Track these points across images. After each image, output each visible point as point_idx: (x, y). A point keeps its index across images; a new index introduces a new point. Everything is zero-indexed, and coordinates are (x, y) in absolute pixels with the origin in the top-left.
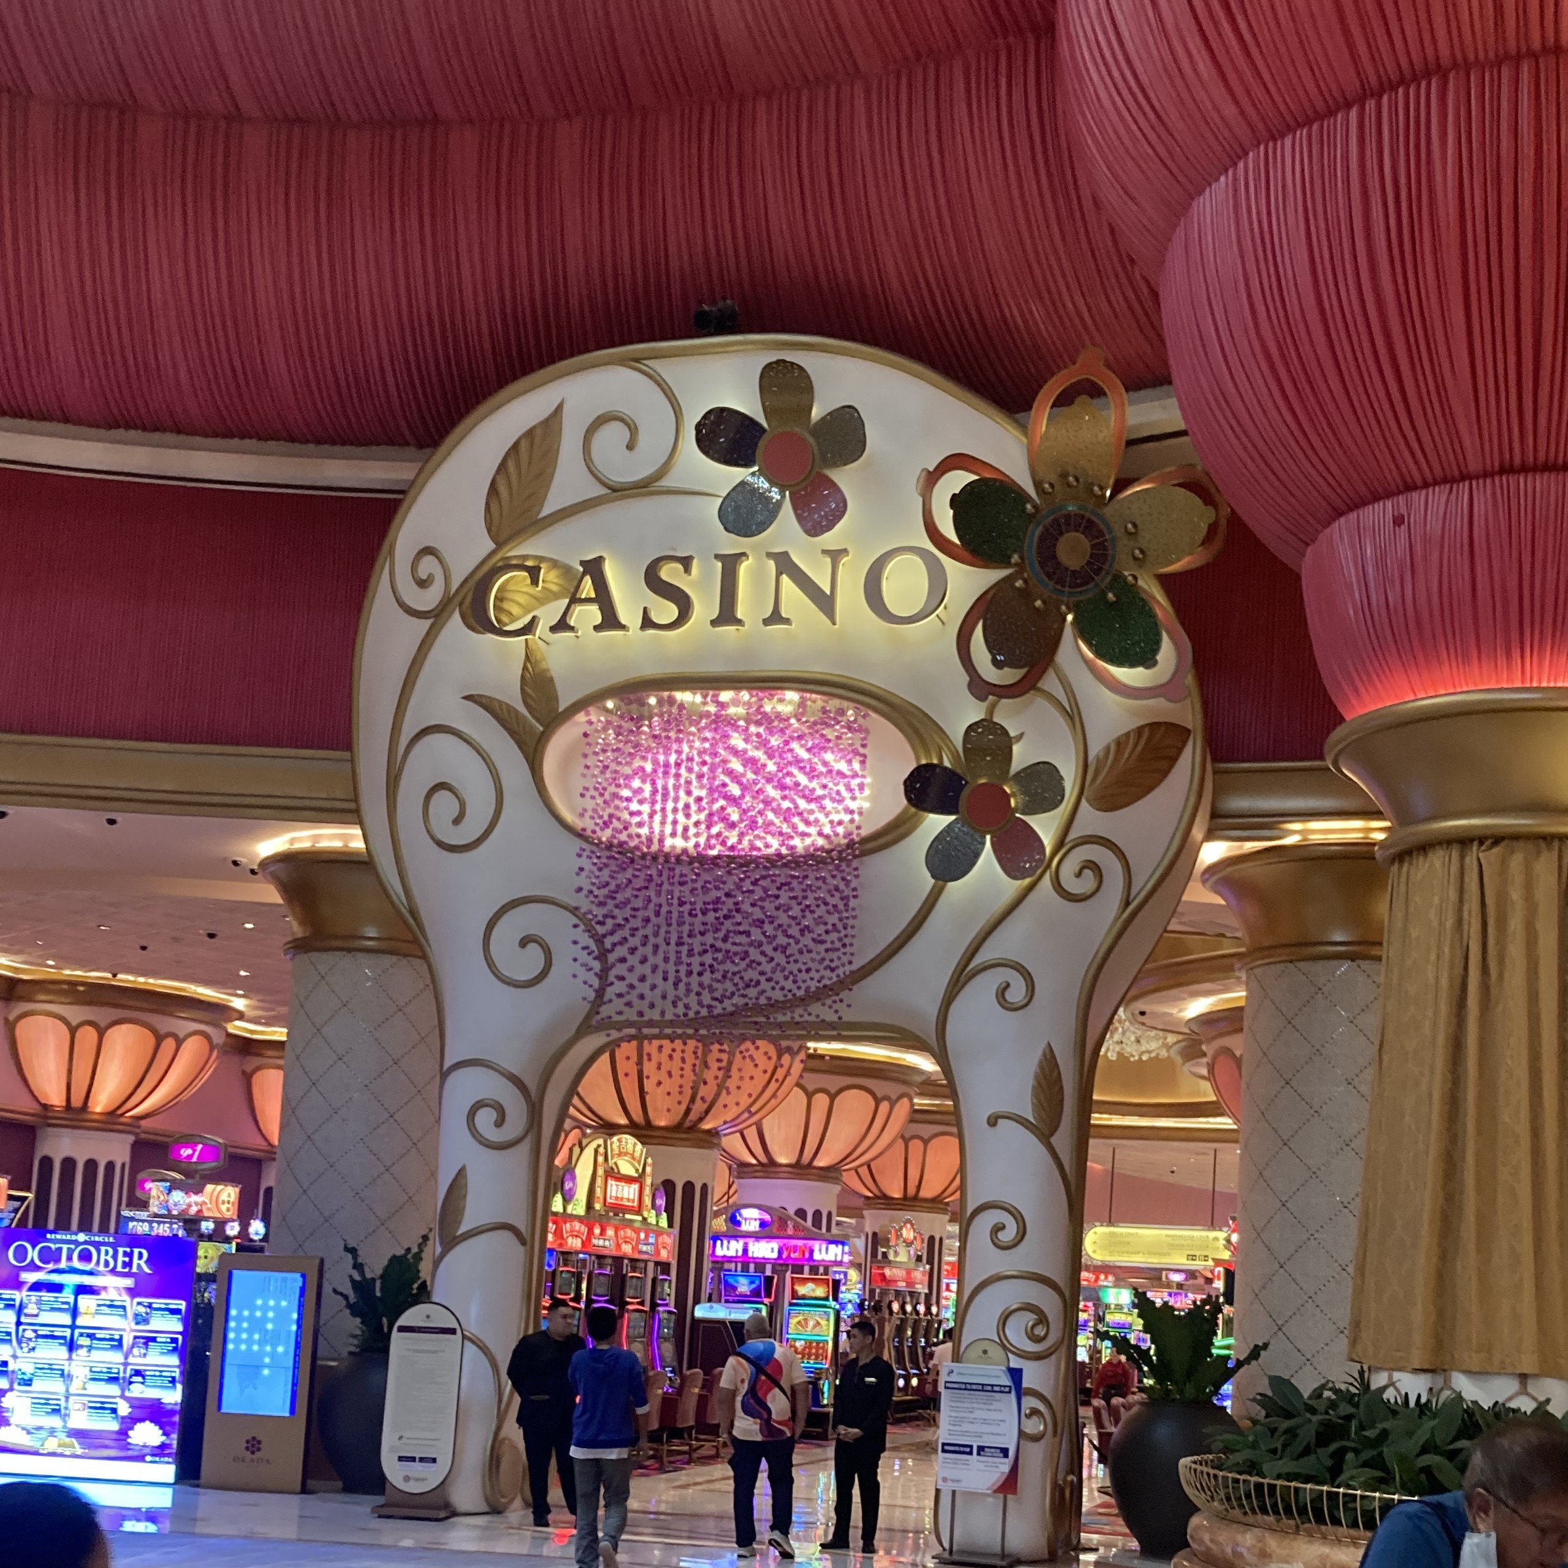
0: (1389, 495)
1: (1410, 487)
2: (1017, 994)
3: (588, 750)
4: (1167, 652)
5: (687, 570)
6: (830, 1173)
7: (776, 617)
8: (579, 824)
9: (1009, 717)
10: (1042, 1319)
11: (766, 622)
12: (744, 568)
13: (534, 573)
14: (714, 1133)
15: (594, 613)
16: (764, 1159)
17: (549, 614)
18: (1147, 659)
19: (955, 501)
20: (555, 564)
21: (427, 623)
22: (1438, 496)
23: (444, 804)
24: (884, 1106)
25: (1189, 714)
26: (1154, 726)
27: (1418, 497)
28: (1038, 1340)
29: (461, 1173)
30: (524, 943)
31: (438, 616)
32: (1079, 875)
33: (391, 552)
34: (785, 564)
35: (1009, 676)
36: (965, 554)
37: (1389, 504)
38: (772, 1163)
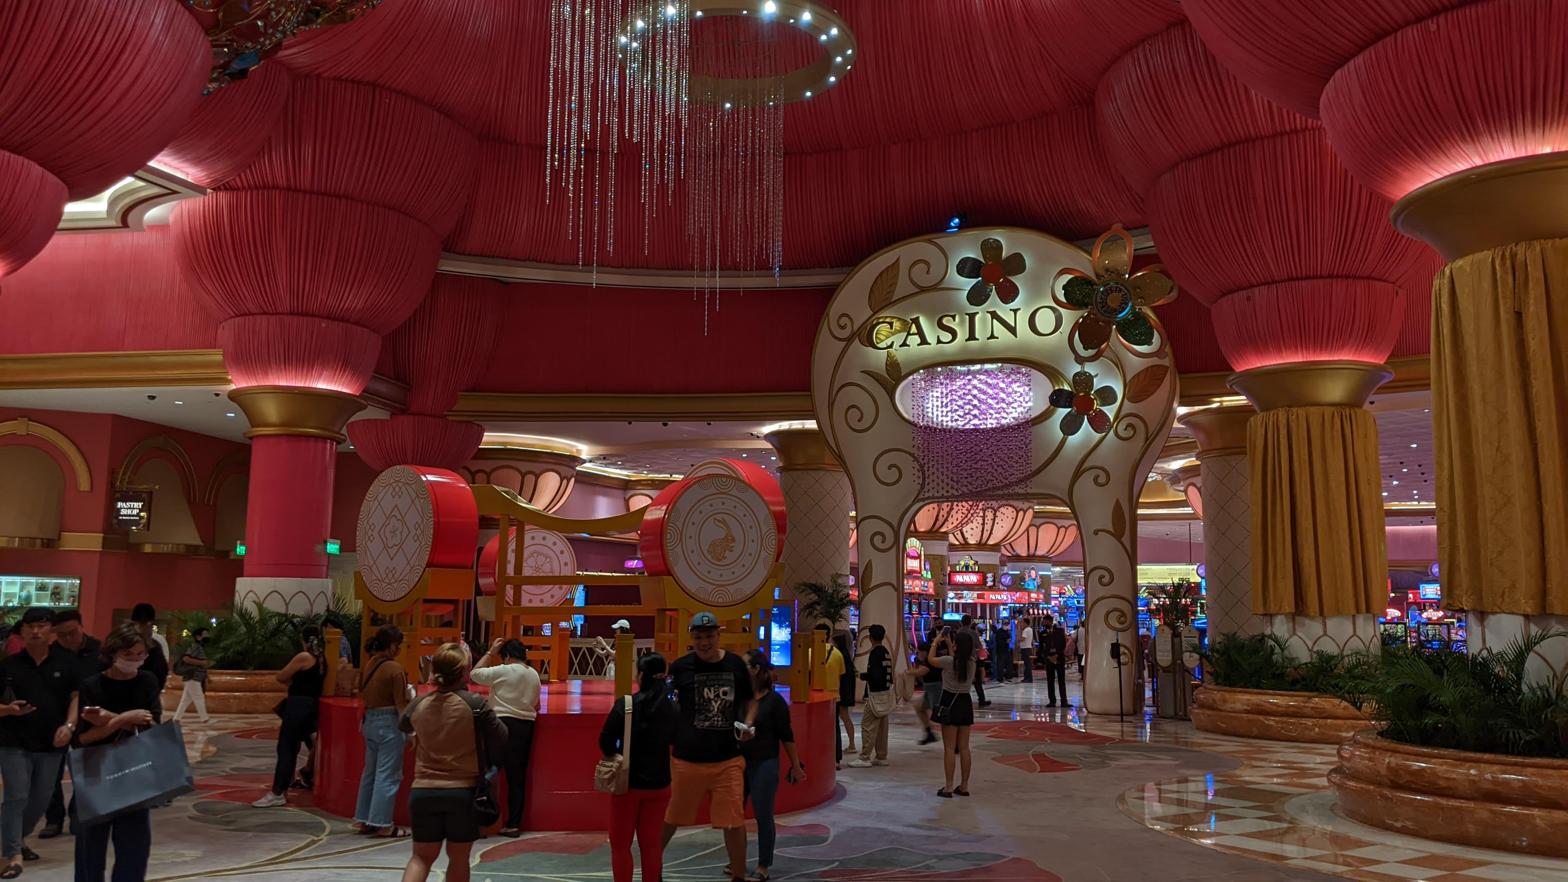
0: (1245, 289)
1: (1252, 286)
2: (1102, 480)
3: (914, 390)
4: (1156, 338)
5: (954, 320)
6: (996, 547)
7: (992, 336)
8: (911, 419)
9: (1090, 368)
10: (1123, 614)
11: (988, 339)
12: (977, 317)
13: (891, 324)
14: (946, 533)
15: (916, 339)
16: (962, 541)
17: (898, 339)
18: (1149, 342)
19: (1064, 288)
20: (899, 319)
21: (844, 343)
22: (1264, 289)
23: (854, 414)
24: (1021, 513)
25: (1167, 362)
26: (1152, 367)
27: (1256, 290)
28: (1122, 623)
29: (870, 563)
30: (890, 468)
31: (849, 340)
32: (1125, 429)
33: (828, 315)
34: (994, 315)
35: (1091, 352)
36: (1069, 306)
37: (1244, 292)
38: (967, 543)
